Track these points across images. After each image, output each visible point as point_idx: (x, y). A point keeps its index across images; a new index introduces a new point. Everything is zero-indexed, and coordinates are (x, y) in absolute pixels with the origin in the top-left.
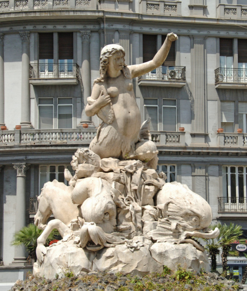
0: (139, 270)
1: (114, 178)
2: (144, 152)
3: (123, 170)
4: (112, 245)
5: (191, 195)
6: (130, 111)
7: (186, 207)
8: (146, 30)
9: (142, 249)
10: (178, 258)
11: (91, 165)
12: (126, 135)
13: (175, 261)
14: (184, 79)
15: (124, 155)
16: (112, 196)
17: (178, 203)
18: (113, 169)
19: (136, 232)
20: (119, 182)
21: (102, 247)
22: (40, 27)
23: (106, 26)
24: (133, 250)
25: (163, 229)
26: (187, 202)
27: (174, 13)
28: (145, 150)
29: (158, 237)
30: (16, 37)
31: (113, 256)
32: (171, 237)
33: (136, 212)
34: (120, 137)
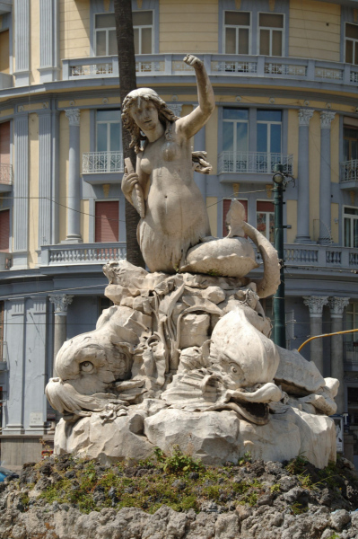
0: (107, 454)
2: (199, 259)
4: (89, 413)
6: (167, 195)
7: (221, 349)
9: (118, 420)
10: (177, 435)
11: (119, 287)
12: (168, 234)
13: (170, 440)
18: (142, 291)
19: (150, 391)
20: (141, 311)
21: (75, 418)
24: (102, 421)
25: (188, 386)
26: (225, 340)
28: (200, 256)
31: (83, 432)
32: (202, 399)
33: (156, 359)
34: (158, 237)
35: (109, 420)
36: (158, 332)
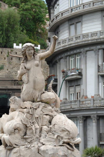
1: (26, 111)
3: (32, 107)
4: (18, 146)
5: (67, 120)
7: (62, 126)
9: (32, 148)
10: (53, 153)
11: (16, 105)
12: (35, 89)
13: (51, 155)
15: (35, 100)
16: (22, 121)
17: (59, 124)
18: (27, 107)
20: (29, 114)
21: (12, 147)
24: (27, 149)
25: (50, 138)
26: (63, 124)
28: (46, 97)
29: (46, 142)
31: (17, 152)
33: (36, 129)
34: (31, 90)
35: (29, 148)
36: (34, 120)
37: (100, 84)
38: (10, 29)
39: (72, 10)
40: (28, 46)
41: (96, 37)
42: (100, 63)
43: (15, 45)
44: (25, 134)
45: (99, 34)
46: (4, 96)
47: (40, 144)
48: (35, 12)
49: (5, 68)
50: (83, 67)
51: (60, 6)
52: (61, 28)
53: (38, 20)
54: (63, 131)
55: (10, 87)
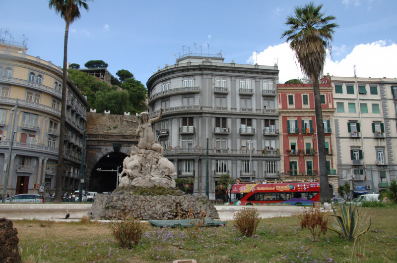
0: (144, 186)
1: (142, 155)
3: (146, 153)
6: (149, 134)
7: (165, 166)
8: (217, 116)
9: (146, 179)
14: (229, 132)
15: (147, 148)
16: (139, 161)
17: (163, 164)
21: (133, 178)
22: (183, 116)
23: (203, 115)
25: (157, 173)
26: (166, 164)
27: (225, 111)
29: (154, 175)
30: (176, 119)
33: (148, 167)
34: (145, 142)
35: (144, 179)
36: (147, 161)
37: (180, 139)
38: (123, 103)
39: (164, 93)
40: (144, 114)
41: (179, 110)
42: (180, 127)
43: (125, 113)
44: (141, 170)
45: (180, 108)
46: (117, 145)
47: (151, 176)
48: (139, 93)
49: (118, 127)
50: (170, 128)
51: (156, 90)
52: (156, 104)
53: (141, 98)
54: (166, 168)
55: (121, 140)
